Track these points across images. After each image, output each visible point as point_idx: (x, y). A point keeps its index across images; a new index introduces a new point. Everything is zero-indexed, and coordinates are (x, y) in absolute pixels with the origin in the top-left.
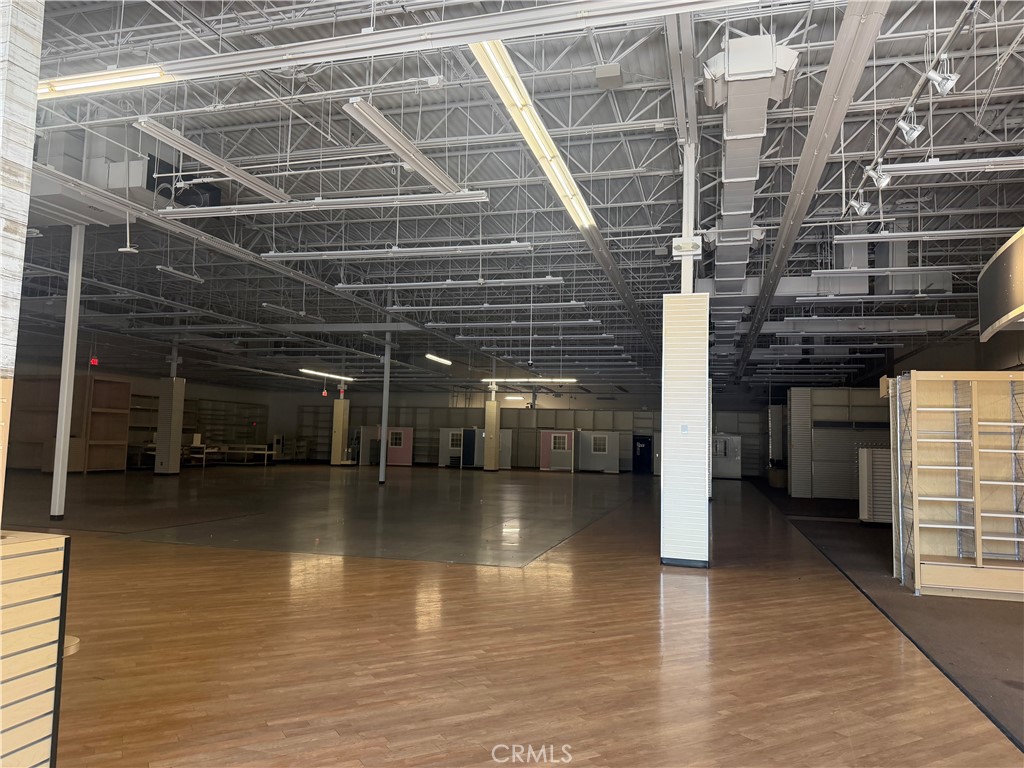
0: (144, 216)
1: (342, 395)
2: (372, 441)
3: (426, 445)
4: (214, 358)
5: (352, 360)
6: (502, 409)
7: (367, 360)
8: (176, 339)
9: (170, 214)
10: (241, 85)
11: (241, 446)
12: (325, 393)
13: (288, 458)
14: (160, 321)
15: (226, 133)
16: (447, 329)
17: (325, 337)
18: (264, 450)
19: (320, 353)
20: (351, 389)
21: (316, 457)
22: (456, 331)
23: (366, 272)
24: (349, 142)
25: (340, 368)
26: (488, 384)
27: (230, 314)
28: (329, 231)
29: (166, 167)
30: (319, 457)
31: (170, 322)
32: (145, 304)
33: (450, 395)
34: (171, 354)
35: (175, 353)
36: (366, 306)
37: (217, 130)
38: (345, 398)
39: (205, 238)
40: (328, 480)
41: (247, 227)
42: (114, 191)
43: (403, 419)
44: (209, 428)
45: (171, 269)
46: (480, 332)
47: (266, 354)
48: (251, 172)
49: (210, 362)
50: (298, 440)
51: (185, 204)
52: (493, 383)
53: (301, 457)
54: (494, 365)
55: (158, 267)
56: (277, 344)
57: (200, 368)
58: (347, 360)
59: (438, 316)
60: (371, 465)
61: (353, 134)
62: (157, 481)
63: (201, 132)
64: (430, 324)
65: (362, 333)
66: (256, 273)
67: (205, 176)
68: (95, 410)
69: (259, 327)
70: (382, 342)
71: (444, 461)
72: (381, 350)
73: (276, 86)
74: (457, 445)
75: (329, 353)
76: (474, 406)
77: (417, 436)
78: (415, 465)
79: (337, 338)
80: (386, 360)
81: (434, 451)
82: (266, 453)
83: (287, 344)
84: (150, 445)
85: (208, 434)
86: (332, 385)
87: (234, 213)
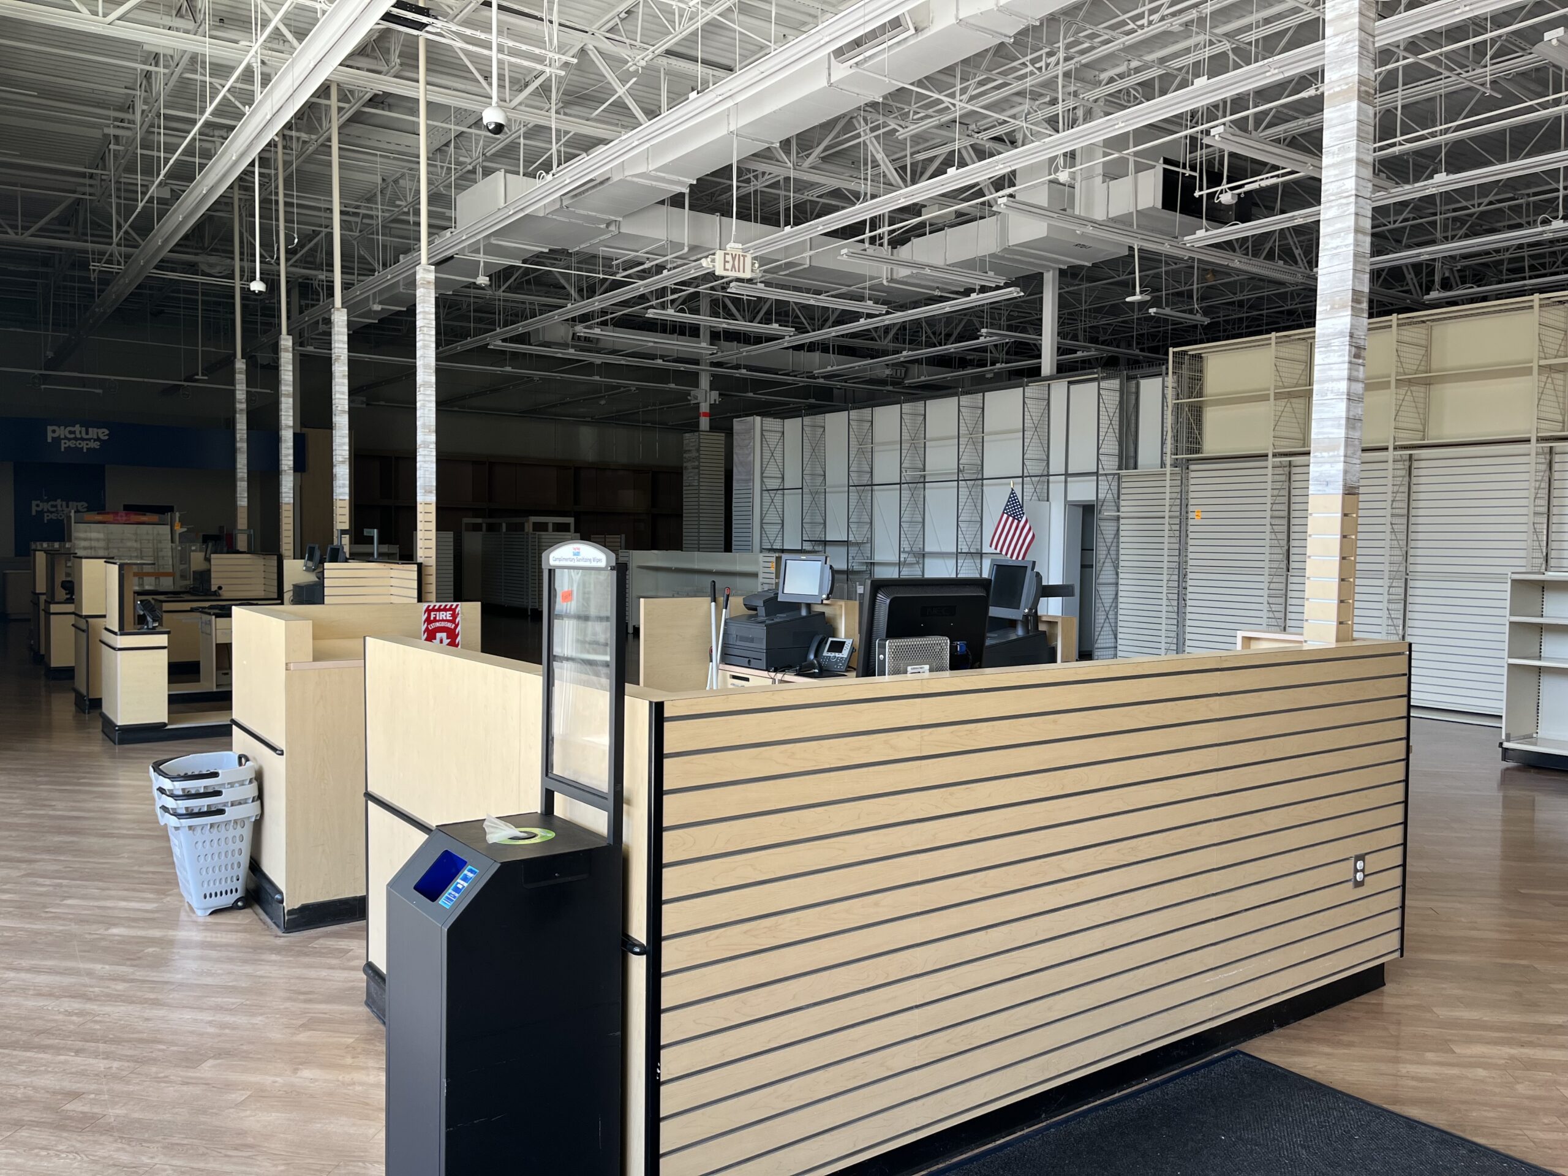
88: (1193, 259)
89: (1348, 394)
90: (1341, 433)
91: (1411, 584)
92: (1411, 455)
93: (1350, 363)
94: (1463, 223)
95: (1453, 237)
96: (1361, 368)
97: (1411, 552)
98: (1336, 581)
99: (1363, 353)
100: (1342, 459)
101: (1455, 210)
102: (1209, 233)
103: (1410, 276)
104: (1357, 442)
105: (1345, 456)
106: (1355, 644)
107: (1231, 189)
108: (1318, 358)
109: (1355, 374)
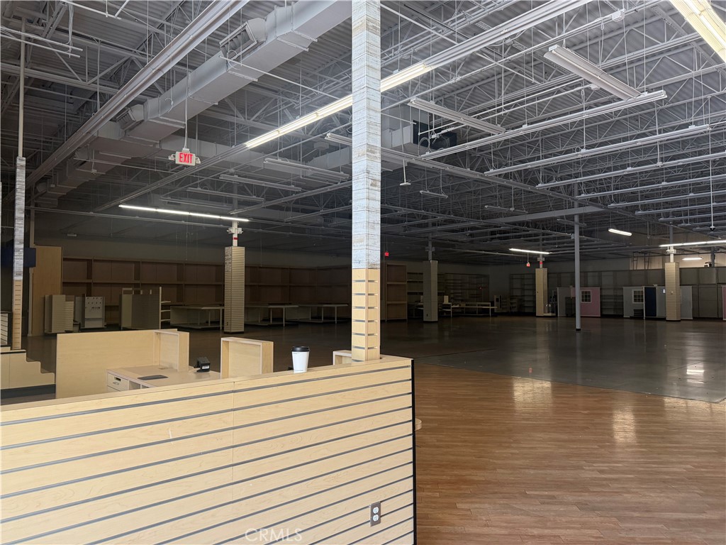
0: (413, 161)
1: (541, 265)
2: (566, 298)
3: (612, 301)
4: (453, 246)
5: (547, 239)
6: (680, 269)
7: (559, 238)
8: (430, 236)
9: (428, 157)
10: (467, 60)
11: (472, 303)
12: (528, 265)
13: (505, 311)
14: (420, 226)
15: (457, 95)
16: (627, 207)
17: (527, 224)
18: (488, 305)
19: (524, 236)
20: (548, 260)
21: (525, 310)
22: (636, 208)
23: (556, 172)
24: (543, 79)
25: (539, 245)
26: (666, 248)
27: (462, 215)
28: (529, 147)
29: (424, 127)
30: (527, 310)
31: (426, 225)
32: (412, 216)
33: (631, 260)
34: (427, 246)
35: (430, 245)
36: (558, 197)
37: (452, 94)
38: (543, 267)
39: (449, 168)
40: (535, 327)
41: (472, 155)
42: (396, 149)
43: (590, 281)
44: (452, 291)
45: (428, 192)
46: (657, 206)
47: (486, 240)
48: (478, 117)
49: (451, 249)
50: (511, 299)
51: (436, 149)
52: (671, 248)
53: (514, 310)
54: (671, 232)
55: (421, 192)
56: (493, 233)
57: (446, 253)
58: (543, 240)
59: (617, 198)
60: (567, 316)
61: (546, 73)
62: (426, 326)
63: (442, 98)
64: (612, 205)
65: (556, 218)
66: (478, 186)
67: (449, 127)
68: (388, 283)
69: (482, 222)
70: (571, 223)
71: (628, 312)
72: (570, 229)
73: (491, 54)
74: (639, 301)
75: (530, 235)
76: (653, 268)
77: (603, 294)
78: (603, 316)
79: (535, 224)
80: (576, 236)
81: (619, 306)
82: (490, 307)
83: (500, 232)
84: (420, 304)
85: (452, 296)
86: (533, 259)
87: (468, 148)
88: (425, 166)
100: (365, 247)
102: (431, 154)
107: (435, 132)
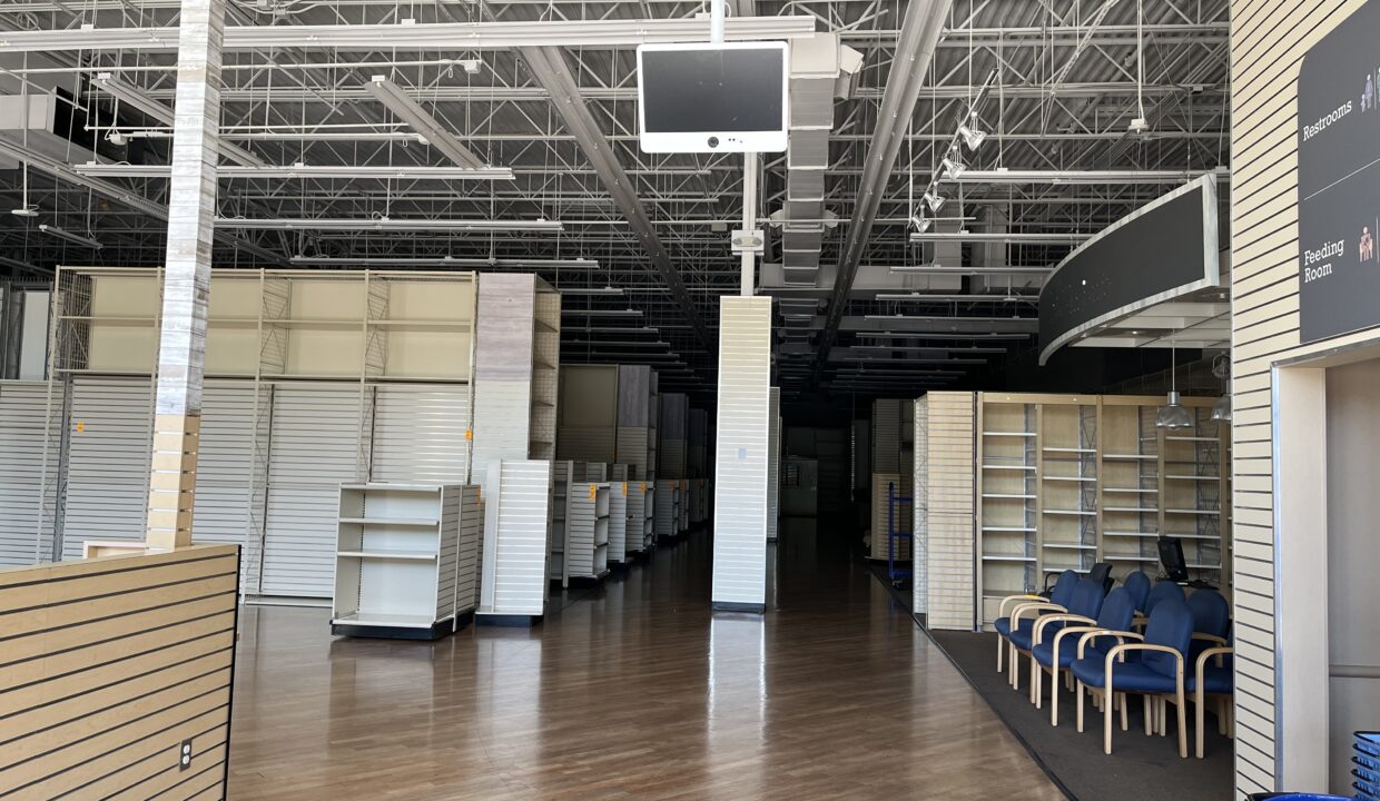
9: (93, 170)
42: (7, 134)
45: (58, 230)
55: (42, 227)
88: (89, 188)
89: (192, 329)
90: (185, 362)
91: (271, 492)
92: (273, 386)
93: (194, 302)
94: (324, 206)
95: (315, 216)
96: (205, 308)
97: (272, 466)
98: (177, 492)
99: (206, 295)
100: (186, 384)
101: (317, 195)
102: (99, 166)
103: (283, 240)
104: (199, 371)
105: (189, 382)
106: (193, 548)
107: (121, 132)
108: (167, 295)
109: (199, 312)
